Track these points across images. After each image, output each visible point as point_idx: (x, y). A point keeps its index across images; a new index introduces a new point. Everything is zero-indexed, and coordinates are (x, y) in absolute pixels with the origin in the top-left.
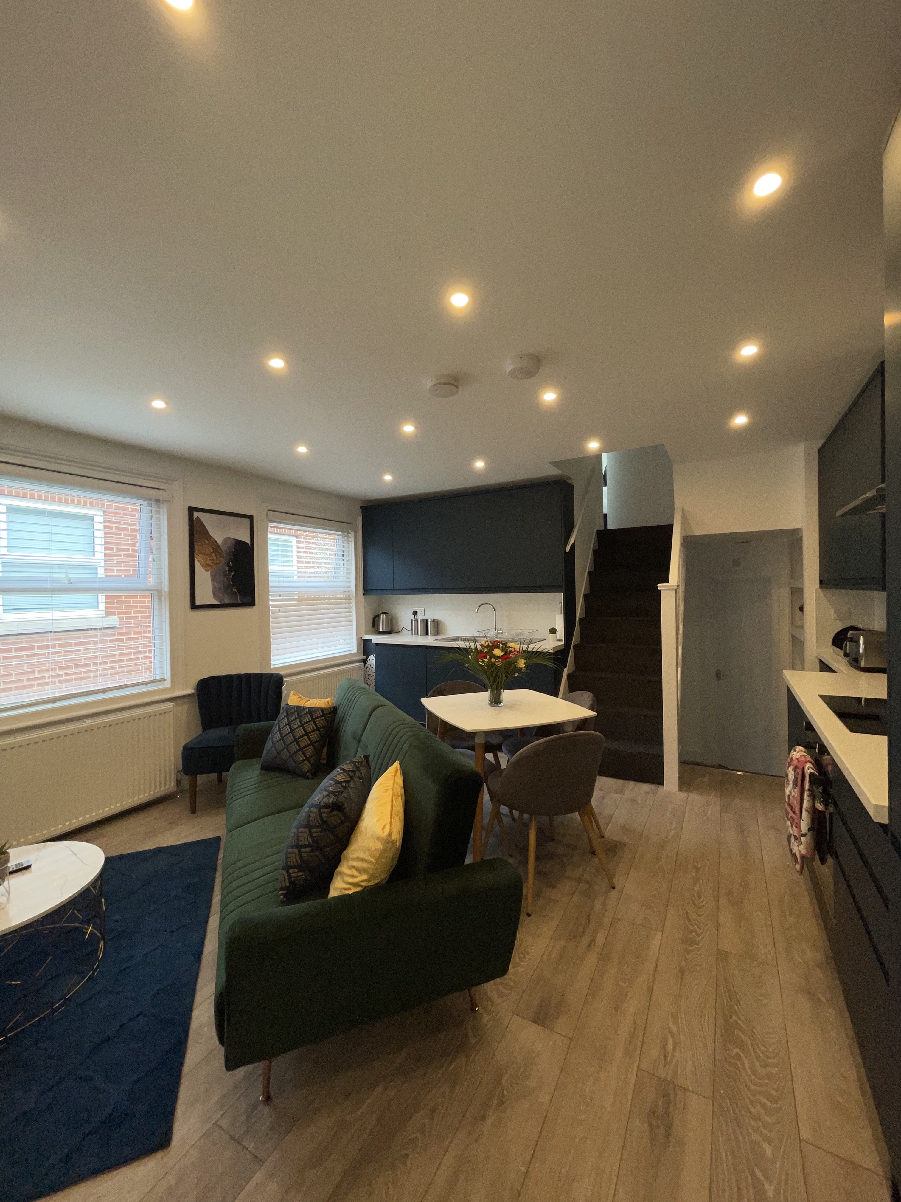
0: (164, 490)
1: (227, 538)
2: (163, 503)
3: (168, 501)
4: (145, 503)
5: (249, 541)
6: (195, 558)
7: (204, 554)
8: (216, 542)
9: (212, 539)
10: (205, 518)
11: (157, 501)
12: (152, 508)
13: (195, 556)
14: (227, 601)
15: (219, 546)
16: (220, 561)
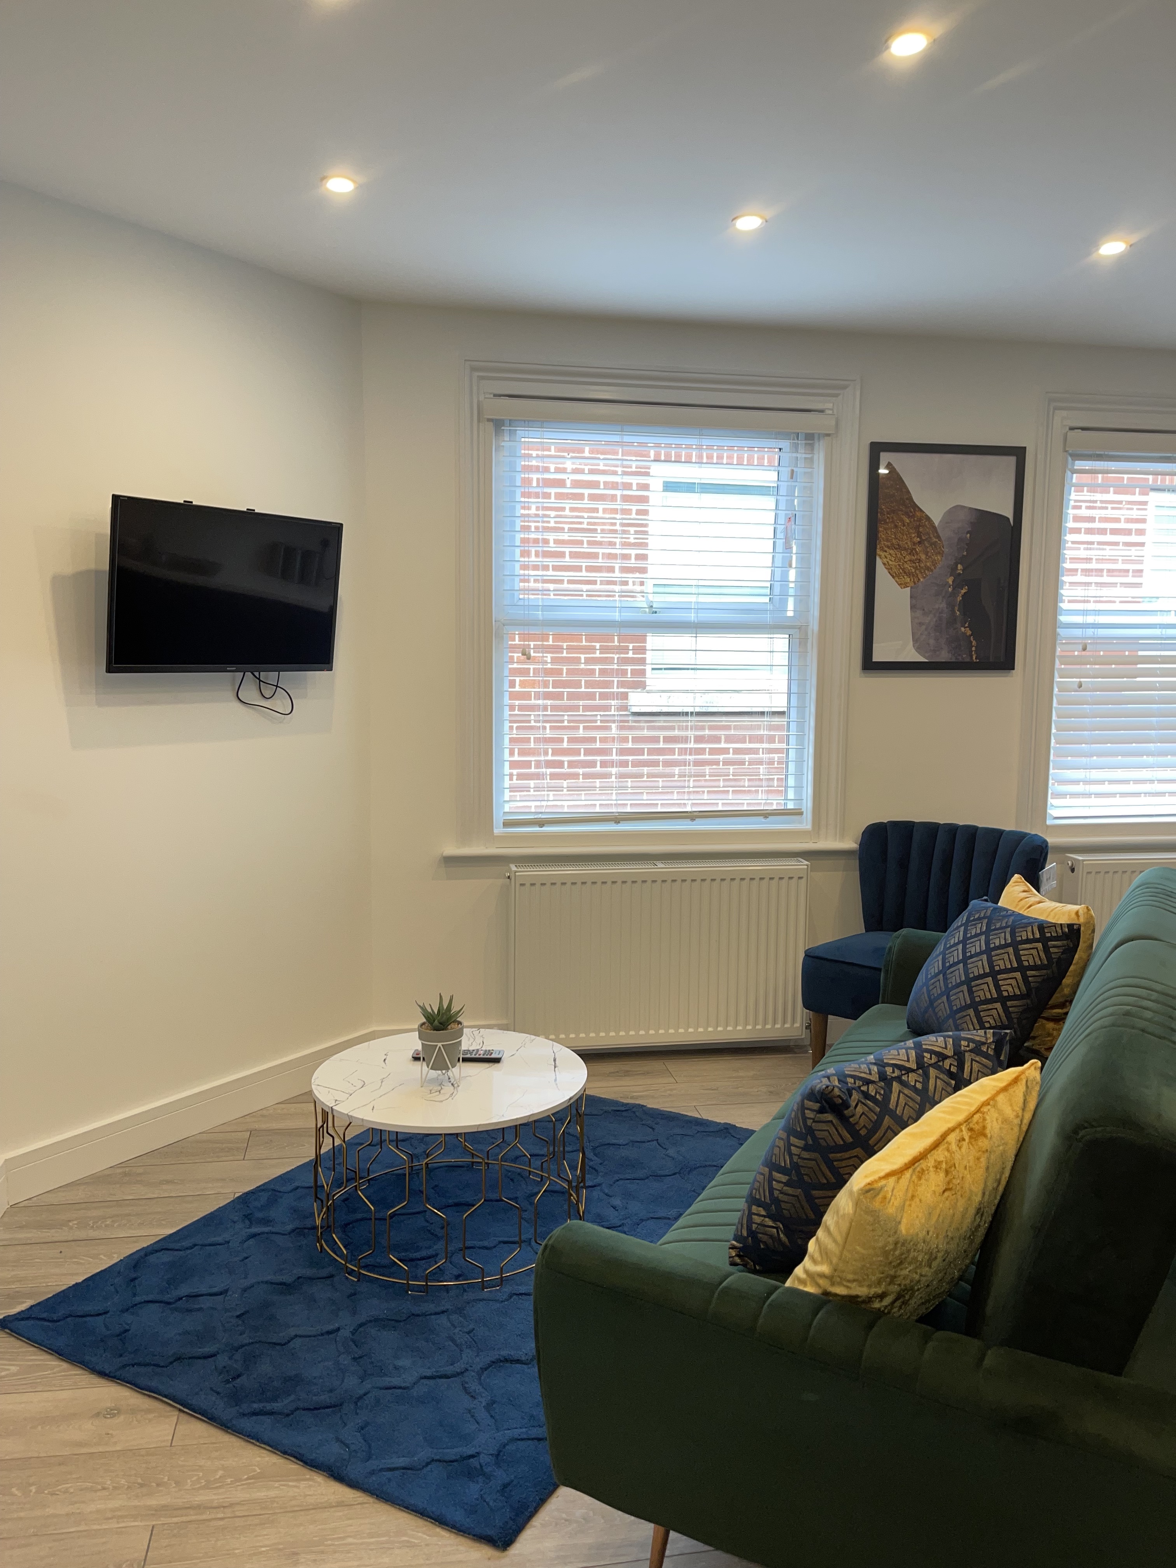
0: (821, 411)
1: (957, 506)
2: (819, 439)
3: (828, 435)
4: (785, 444)
5: (1009, 513)
6: (878, 558)
7: (899, 548)
8: (928, 518)
9: (918, 514)
10: (905, 464)
11: (810, 438)
12: (799, 455)
13: (878, 551)
14: (944, 656)
15: (934, 527)
16: (934, 563)
